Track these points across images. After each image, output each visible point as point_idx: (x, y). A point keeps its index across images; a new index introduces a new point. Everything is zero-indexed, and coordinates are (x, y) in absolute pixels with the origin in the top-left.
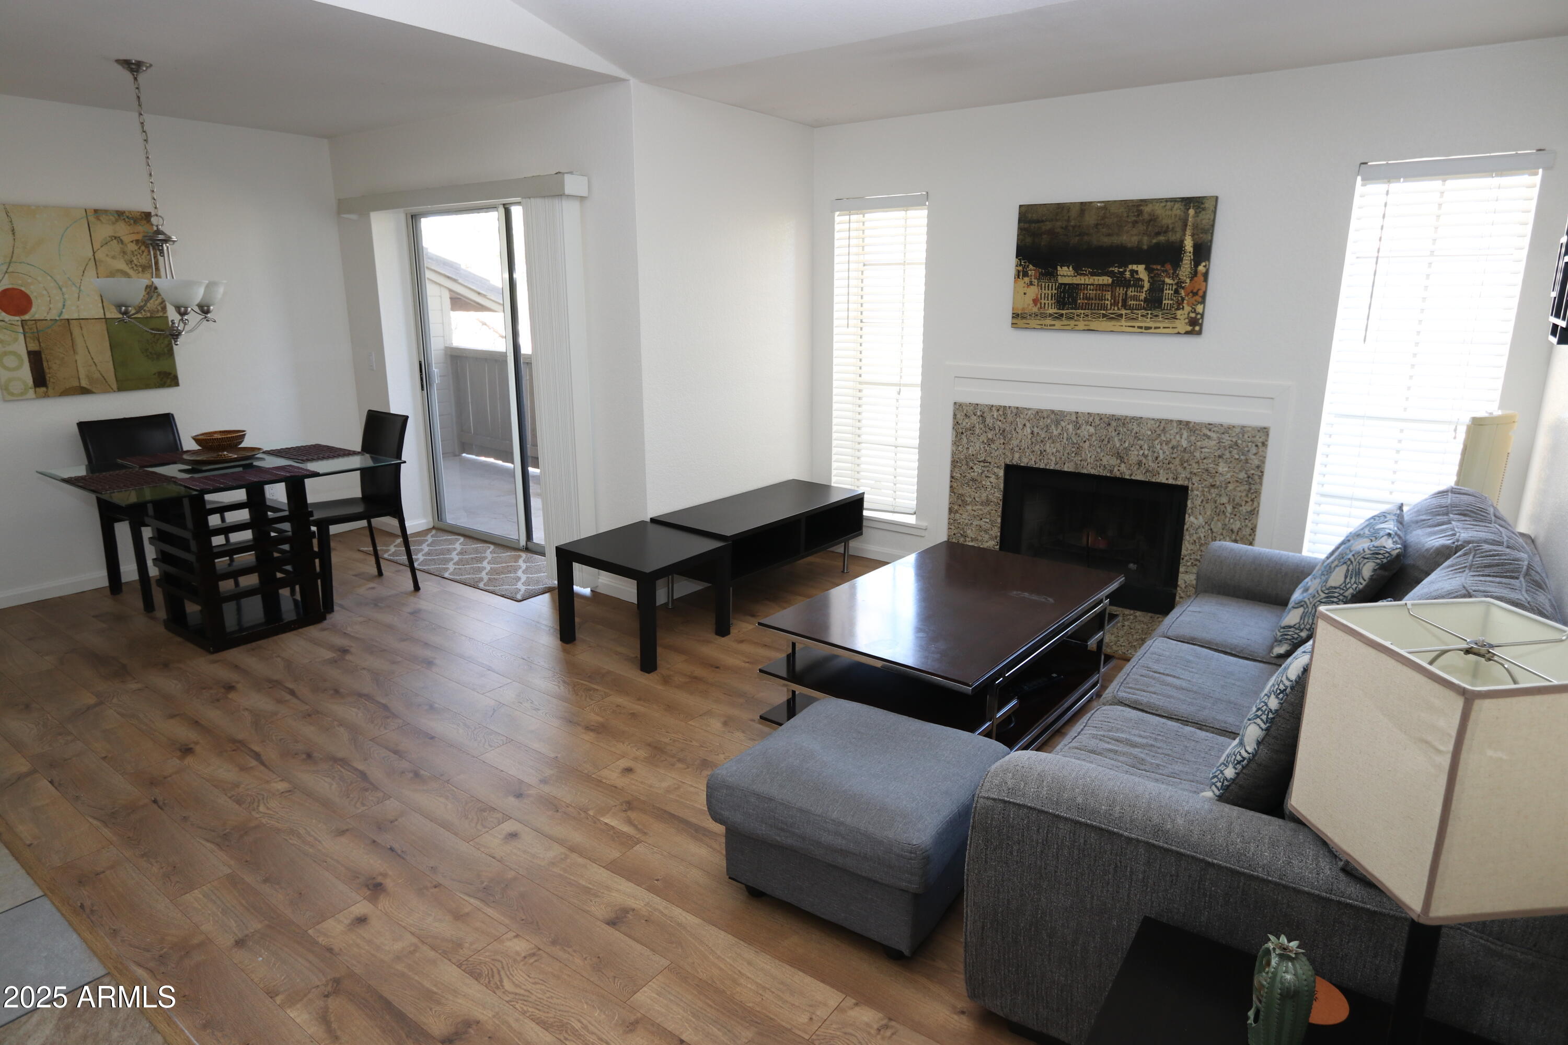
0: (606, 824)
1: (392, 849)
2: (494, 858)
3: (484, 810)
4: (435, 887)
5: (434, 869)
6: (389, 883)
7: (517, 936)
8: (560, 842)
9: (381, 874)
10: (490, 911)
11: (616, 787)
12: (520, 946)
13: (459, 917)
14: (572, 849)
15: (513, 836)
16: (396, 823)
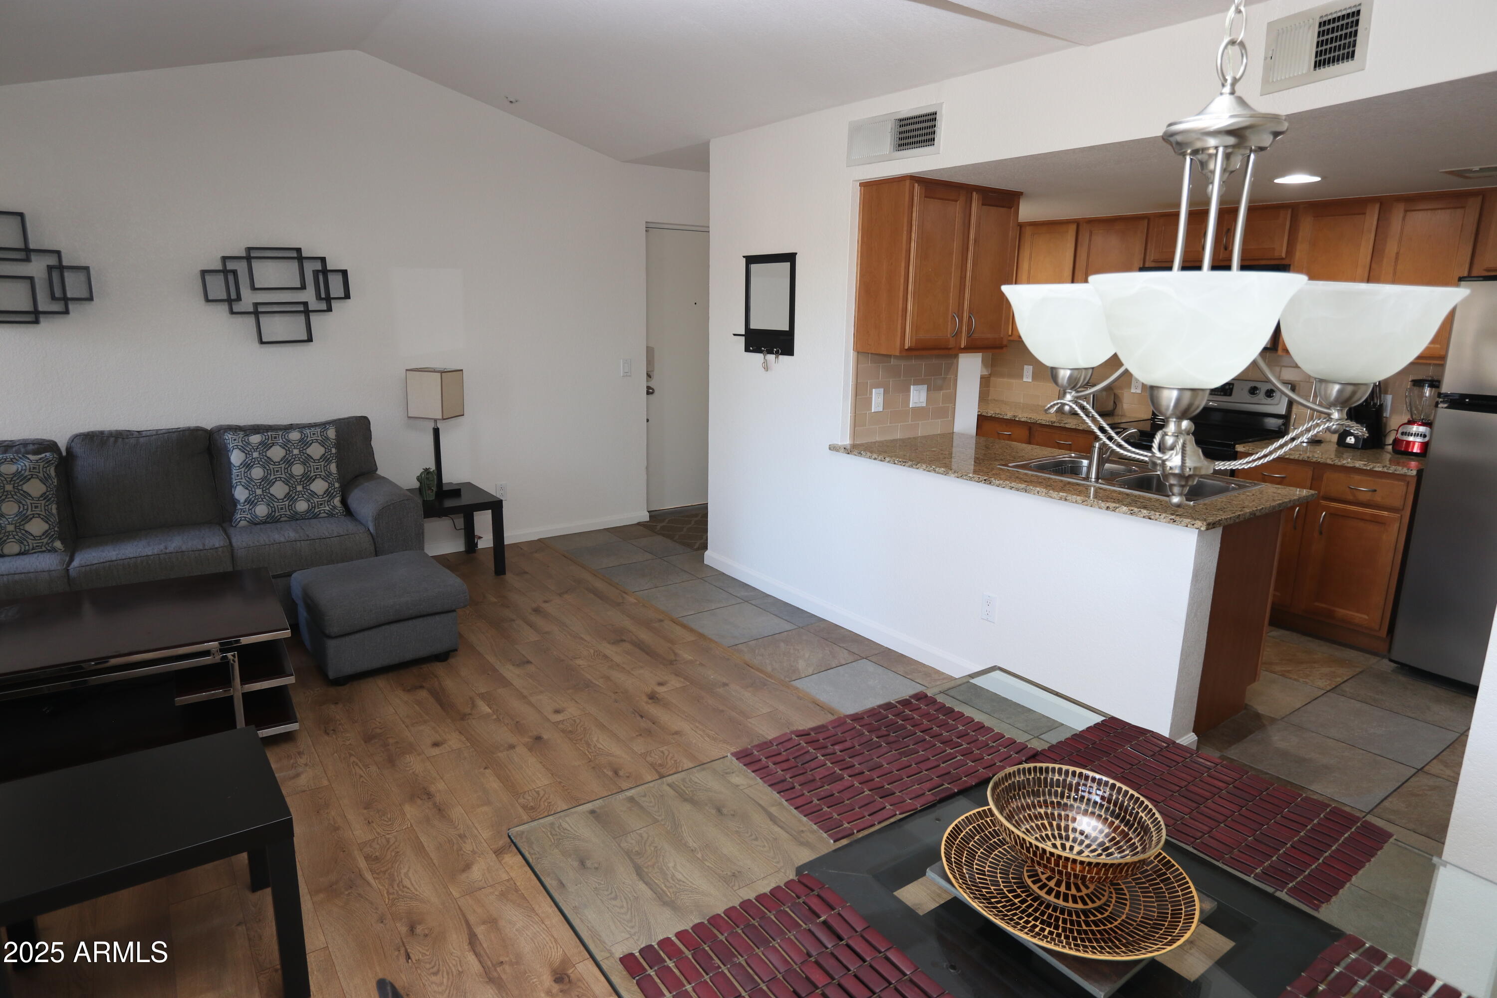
0: (490, 708)
1: (642, 717)
2: (576, 701)
3: (570, 731)
4: (617, 692)
5: (616, 701)
6: (645, 699)
7: (579, 666)
8: (530, 704)
9: (649, 704)
10: (589, 677)
11: (460, 733)
12: (580, 662)
13: (607, 678)
14: (525, 697)
15: (557, 712)
16: (637, 734)
